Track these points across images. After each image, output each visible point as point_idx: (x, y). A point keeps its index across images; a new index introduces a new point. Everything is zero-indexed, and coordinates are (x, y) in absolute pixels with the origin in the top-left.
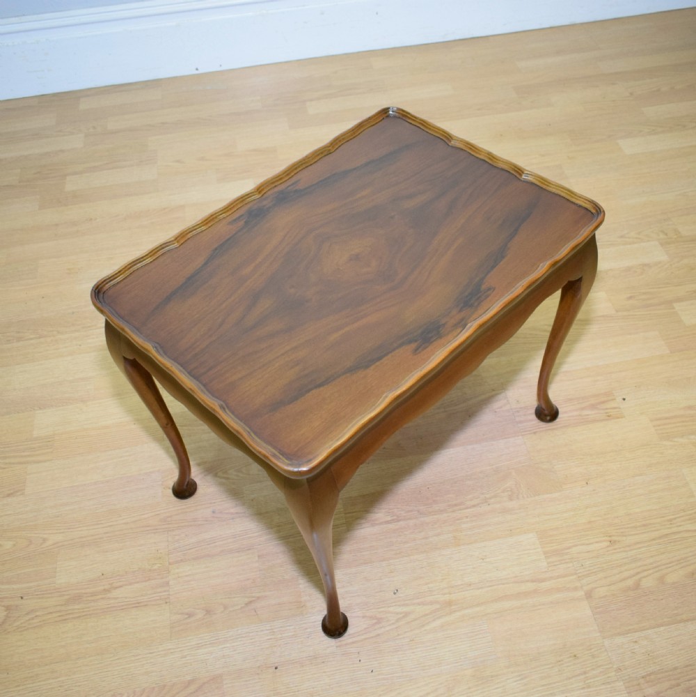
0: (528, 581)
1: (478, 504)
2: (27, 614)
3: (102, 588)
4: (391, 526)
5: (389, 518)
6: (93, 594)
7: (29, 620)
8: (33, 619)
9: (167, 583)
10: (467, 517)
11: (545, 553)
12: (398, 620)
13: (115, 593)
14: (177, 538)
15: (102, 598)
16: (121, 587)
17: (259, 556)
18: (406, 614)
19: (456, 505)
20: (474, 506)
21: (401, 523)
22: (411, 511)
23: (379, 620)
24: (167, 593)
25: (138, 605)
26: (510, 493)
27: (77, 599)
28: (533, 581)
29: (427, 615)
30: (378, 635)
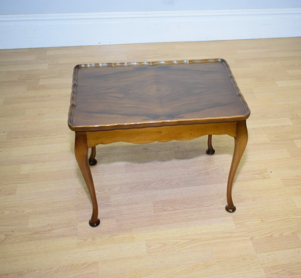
0: (227, 233)
1: (209, 206)
2: (15, 237)
3: (48, 229)
4: (172, 212)
5: (172, 209)
6: (44, 231)
7: (15, 240)
8: (17, 239)
9: (76, 229)
10: (204, 210)
11: (235, 224)
12: (173, 245)
13: (53, 231)
14: (81, 212)
15: (48, 233)
16: (56, 229)
17: (116, 220)
18: (177, 243)
19: (200, 206)
20: (207, 206)
21: (177, 211)
22: (181, 207)
23: (165, 244)
24: (76, 232)
25: (63, 236)
26: (222, 202)
27: (37, 233)
28: (229, 233)
29: (186, 243)
30: (165, 249)
